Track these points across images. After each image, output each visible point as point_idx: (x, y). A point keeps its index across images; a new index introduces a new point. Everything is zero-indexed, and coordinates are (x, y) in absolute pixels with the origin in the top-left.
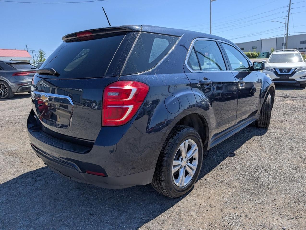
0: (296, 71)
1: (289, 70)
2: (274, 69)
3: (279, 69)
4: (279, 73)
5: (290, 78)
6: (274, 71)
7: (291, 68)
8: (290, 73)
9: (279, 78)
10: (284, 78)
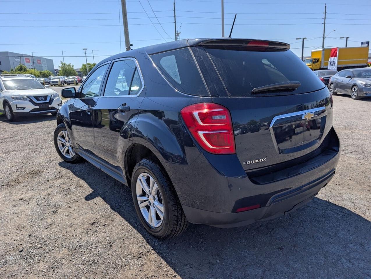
0: (52, 98)
1: (45, 97)
2: (28, 97)
3: (34, 97)
4: (36, 101)
5: (50, 106)
6: (29, 100)
7: (47, 95)
8: (48, 101)
9: (38, 107)
10: (44, 106)
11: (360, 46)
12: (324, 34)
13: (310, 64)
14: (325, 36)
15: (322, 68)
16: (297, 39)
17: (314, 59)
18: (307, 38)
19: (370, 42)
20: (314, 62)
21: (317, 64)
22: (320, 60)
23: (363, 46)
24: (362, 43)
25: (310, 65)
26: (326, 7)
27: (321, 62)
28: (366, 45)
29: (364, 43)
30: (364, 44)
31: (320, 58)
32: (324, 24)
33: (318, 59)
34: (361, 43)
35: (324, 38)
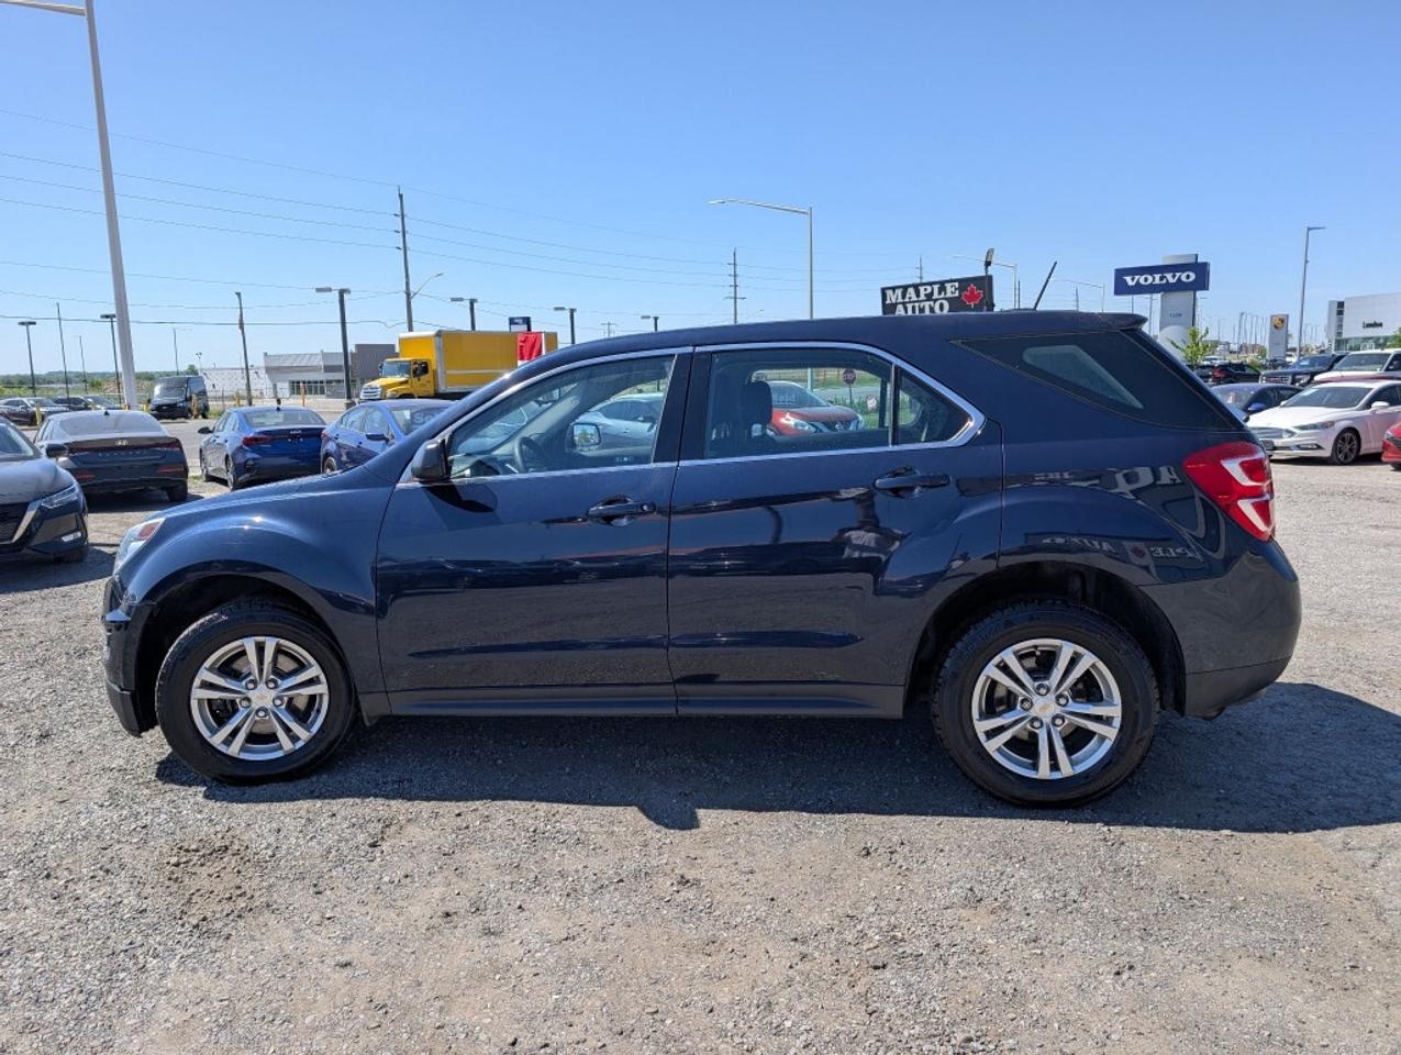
11: (507, 329)
12: (407, 284)
13: (403, 379)
14: (412, 289)
15: (441, 391)
16: (319, 290)
17: (416, 363)
18: (351, 289)
19: (532, 320)
20: (415, 372)
21: (424, 378)
22: (433, 366)
23: (515, 328)
24: (512, 321)
25: (406, 382)
26: (401, 196)
27: (435, 373)
28: (524, 328)
29: (516, 321)
30: (517, 324)
31: (431, 358)
32: (402, 252)
33: (426, 363)
34: (508, 322)
35: (408, 294)
